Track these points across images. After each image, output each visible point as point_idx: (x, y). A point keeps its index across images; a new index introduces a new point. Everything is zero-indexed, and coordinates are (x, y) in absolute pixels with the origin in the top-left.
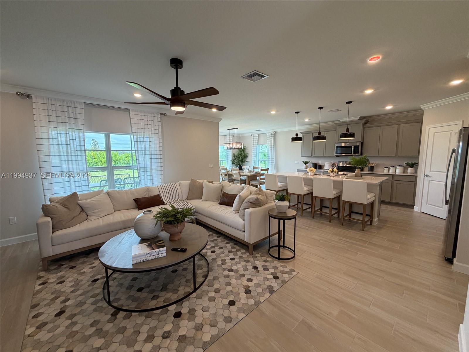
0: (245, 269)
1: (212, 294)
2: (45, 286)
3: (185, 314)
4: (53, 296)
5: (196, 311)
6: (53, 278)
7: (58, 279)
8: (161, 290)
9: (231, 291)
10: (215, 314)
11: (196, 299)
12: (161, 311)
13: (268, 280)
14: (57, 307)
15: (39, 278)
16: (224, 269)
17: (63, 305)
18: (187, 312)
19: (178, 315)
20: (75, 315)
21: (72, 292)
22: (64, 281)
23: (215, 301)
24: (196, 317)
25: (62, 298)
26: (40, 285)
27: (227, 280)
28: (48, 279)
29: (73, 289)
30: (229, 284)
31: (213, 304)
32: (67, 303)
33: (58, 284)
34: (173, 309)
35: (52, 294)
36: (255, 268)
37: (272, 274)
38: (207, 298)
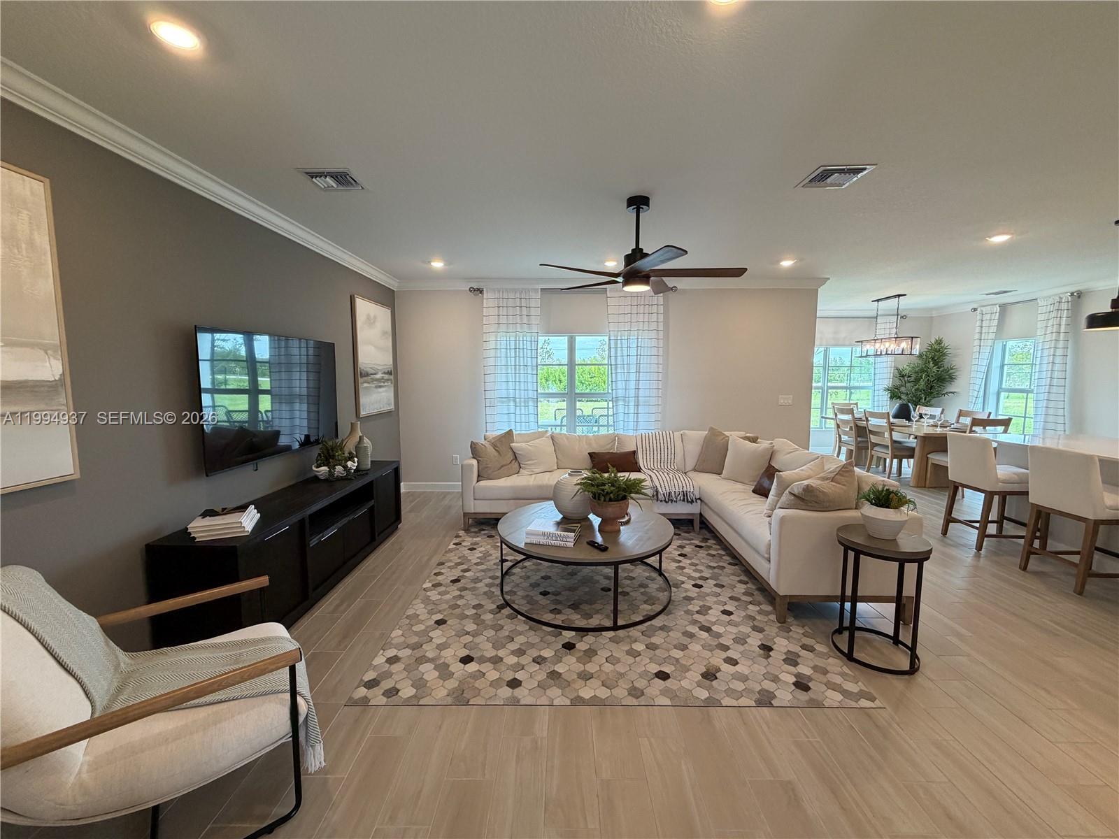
0: (741, 640)
1: (639, 647)
2: (458, 547)
3: (580, 651)
4: (459, 561)
5: (597, 654)
6: (468, 541)
7: (472, 544)
8: (569, 607)
9: (677, 660)
10: (622, 675)
11: (608, 640)
12: (552, 631)
13: (775, 679)
14: (456, 573)
15: (457, 536)
16: (694, 622)
17: (462, 574)
18: (584, 650)
19: (569, 646)
20: (466, 589)
21: (475, 564)
22: (475, 549)
23: (637, 658)
24: (590, 661)
25: (465, 567)
26: (454, 544)
27: (685, 640)
28: (464, 541)
29: (479, 560)
30: (684, 648)
31: (630, 660)
32: (466, 574)
33: (469, 549)
34: (568, 635)
35: (459, 558)
36: (767, 649)
37: (798, 675)
38: (627, 648)
